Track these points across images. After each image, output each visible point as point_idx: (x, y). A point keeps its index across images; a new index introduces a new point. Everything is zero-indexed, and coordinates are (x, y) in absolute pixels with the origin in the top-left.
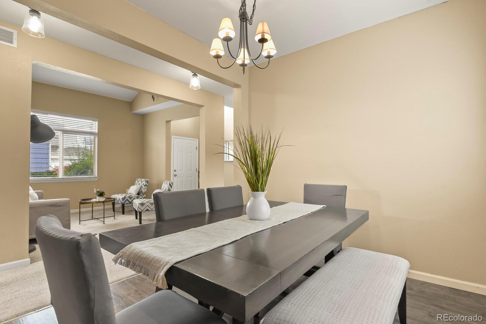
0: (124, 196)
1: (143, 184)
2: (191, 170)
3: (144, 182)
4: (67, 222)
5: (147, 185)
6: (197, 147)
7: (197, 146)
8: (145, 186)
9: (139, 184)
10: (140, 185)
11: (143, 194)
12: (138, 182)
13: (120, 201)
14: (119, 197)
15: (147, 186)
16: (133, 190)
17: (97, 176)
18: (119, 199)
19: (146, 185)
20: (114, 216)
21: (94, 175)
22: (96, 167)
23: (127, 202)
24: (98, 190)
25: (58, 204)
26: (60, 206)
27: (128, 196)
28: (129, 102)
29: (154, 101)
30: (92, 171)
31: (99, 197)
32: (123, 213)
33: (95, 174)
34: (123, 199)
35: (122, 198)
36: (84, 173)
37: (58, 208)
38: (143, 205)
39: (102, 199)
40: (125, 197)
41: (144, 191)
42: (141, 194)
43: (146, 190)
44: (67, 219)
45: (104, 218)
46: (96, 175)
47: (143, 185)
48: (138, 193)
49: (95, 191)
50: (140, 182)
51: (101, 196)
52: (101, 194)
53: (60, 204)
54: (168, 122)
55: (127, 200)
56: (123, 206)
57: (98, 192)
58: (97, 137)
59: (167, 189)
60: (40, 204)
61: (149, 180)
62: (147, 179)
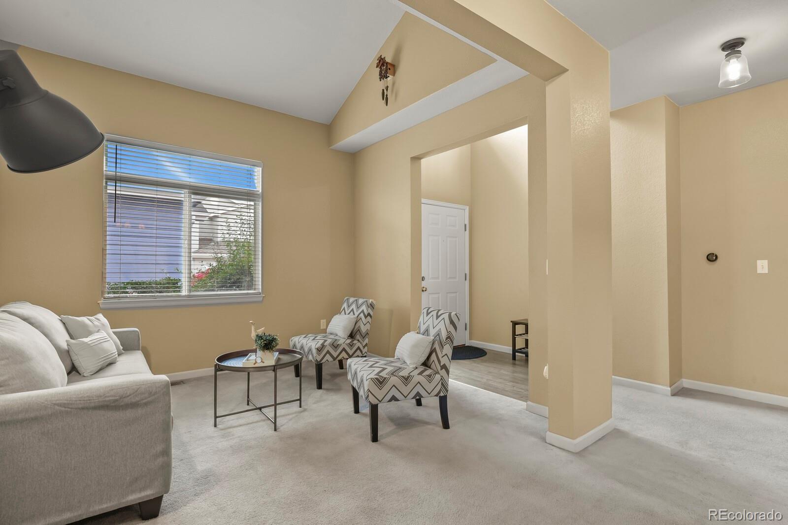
0: (321, 342)
1: (363, 311)
2: (455, 278)
3: (364, 308)
4: (160, 460)
5: (372, 313)
6: (465, 225)
7: (467, 222)
8: (366, 317)
9: (352, 310)
10: (354, 314)
11: (363, 338)
12: (349, 306)
13: (312, 355)
14: (308, 343)
15: (371, 317)
16: (339, 325)
17: (260, 291)
18: (310, 350)
19: (369, 315)
20: (300, 400)
21: (255, 289)
22: (258, 273)
23: (328, 357)
24: (260, 331)
25: (127, 400)
26: (134, 405)
27: (329, 341)
28: (327, 125)
29: (387, 105)
30: (252, 280)
31: (263, 350)
32: (320, 387)
33: (257, 287)
34: (319, 350)
35: (317, 349)
36: (236, 284)
37: (129, 414)
38: (381, 383)
39: (270, 359)
40: (323, 346)
41: (364, 329)
42: (358, 337)
43: (368, 326)
44: (159, 448)
45: (275, 405)
46: (259, 289)
47: (362, 315)
48: (350, 333)
49: (253, 335)
50: (354, 306)
51: (268, 349)
52: (268, 344)
53: (134, 401)
54: (416, 159)
55: (328, 352)
56: (319, 367)
57: (259, 337)
58: (260, 204)
59: (444, 335)
60: (60, 405)
61: (374, 302)
62: (371, 300)
